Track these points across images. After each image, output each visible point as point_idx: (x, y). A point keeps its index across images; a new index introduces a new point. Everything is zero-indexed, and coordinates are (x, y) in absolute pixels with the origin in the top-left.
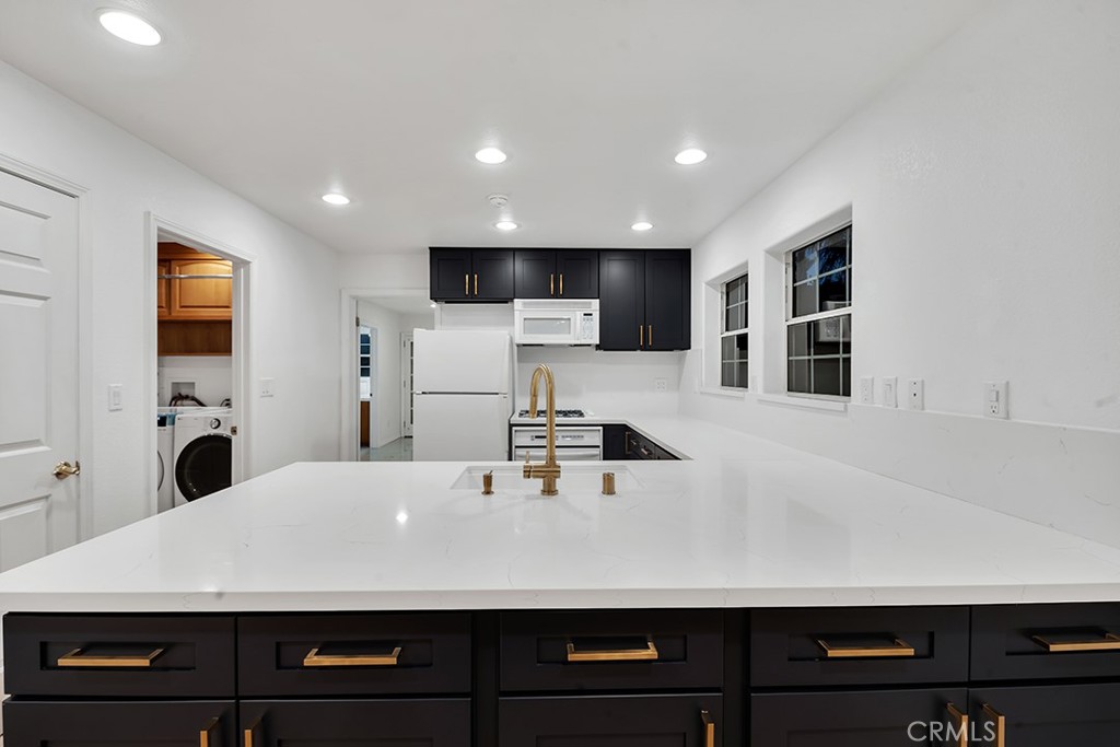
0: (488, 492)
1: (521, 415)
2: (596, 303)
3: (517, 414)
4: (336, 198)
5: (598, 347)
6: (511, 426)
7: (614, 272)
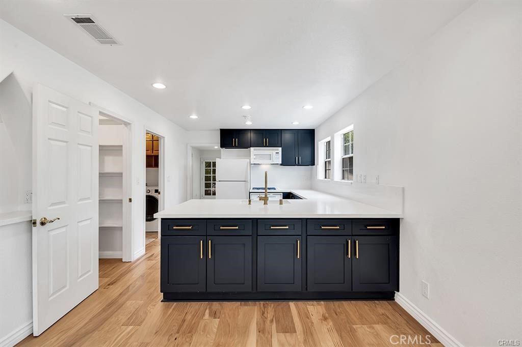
0: (250, 204)
1: (253, 189)
2: (280, 149)
3: (252, 188)
4: (194, 117)
5: (281, 165)
6: (250, 193)
7: (287, 137)
